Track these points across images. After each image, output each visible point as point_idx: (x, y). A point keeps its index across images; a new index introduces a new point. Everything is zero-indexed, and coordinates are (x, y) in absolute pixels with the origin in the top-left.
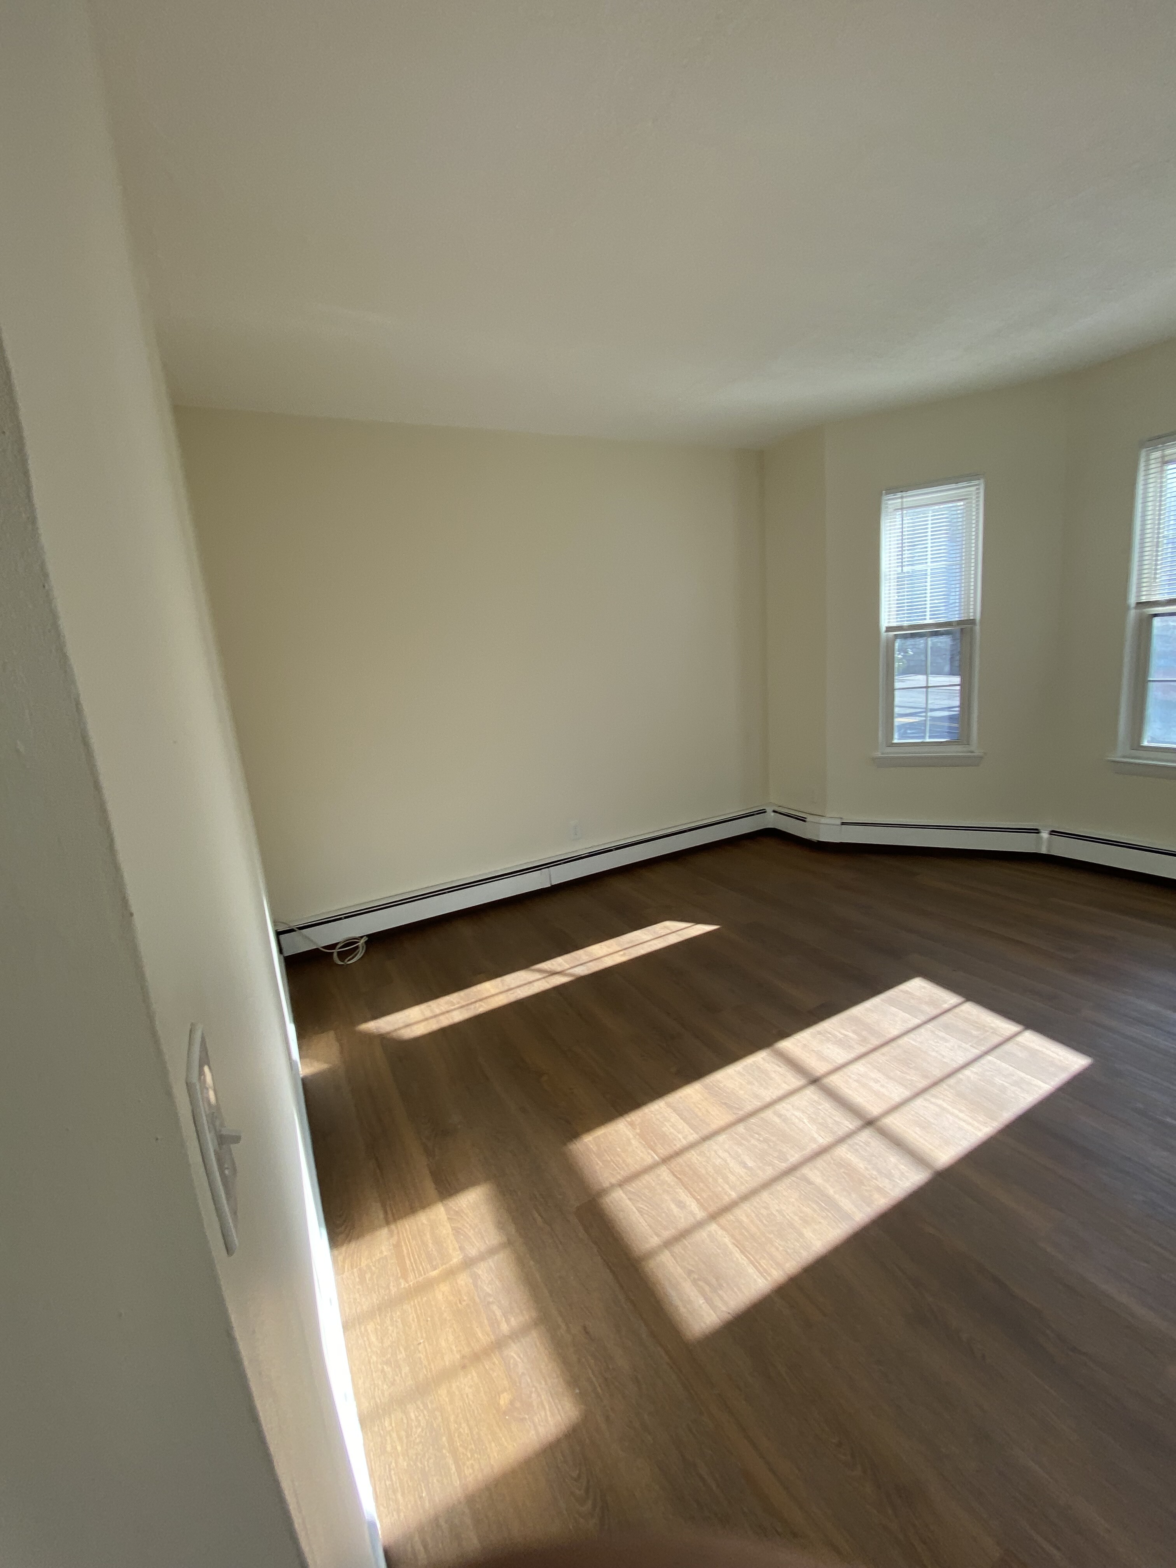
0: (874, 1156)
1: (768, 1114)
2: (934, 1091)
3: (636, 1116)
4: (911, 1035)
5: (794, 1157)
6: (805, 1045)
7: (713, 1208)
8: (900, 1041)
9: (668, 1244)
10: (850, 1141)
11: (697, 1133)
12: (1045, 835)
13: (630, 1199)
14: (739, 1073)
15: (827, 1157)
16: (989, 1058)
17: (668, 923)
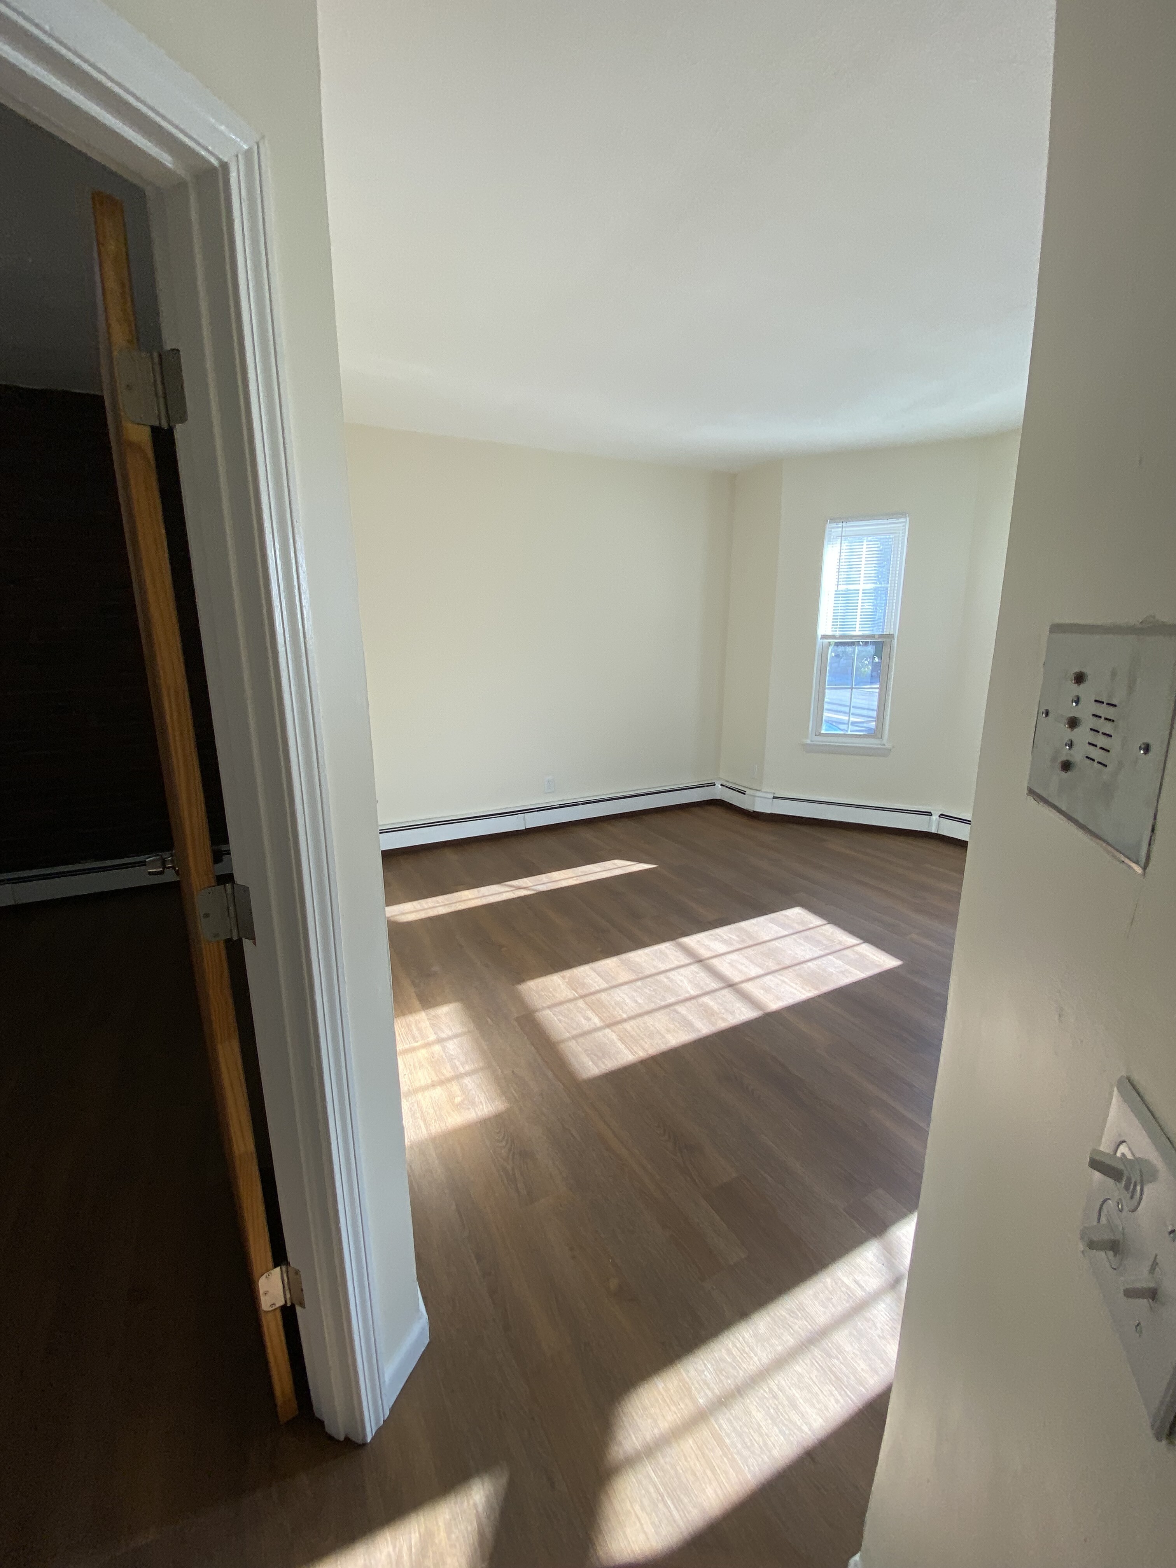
0: (726, 1002)
1: (661, 977)
2: (780, 972)
3: (567, 973)
4: (779, 941)
5: (672, 1000)
6: (698, 941)
7: (609, 1021)
8: (769, 944)
9: (575, 1037)
10: (712, 994)
11: (608, 984)
12: (935, 817)
13: (554, 1014)
14: (647, 954)
15: (694, 1001)
16: (830, 957)
17: (616, 861)
